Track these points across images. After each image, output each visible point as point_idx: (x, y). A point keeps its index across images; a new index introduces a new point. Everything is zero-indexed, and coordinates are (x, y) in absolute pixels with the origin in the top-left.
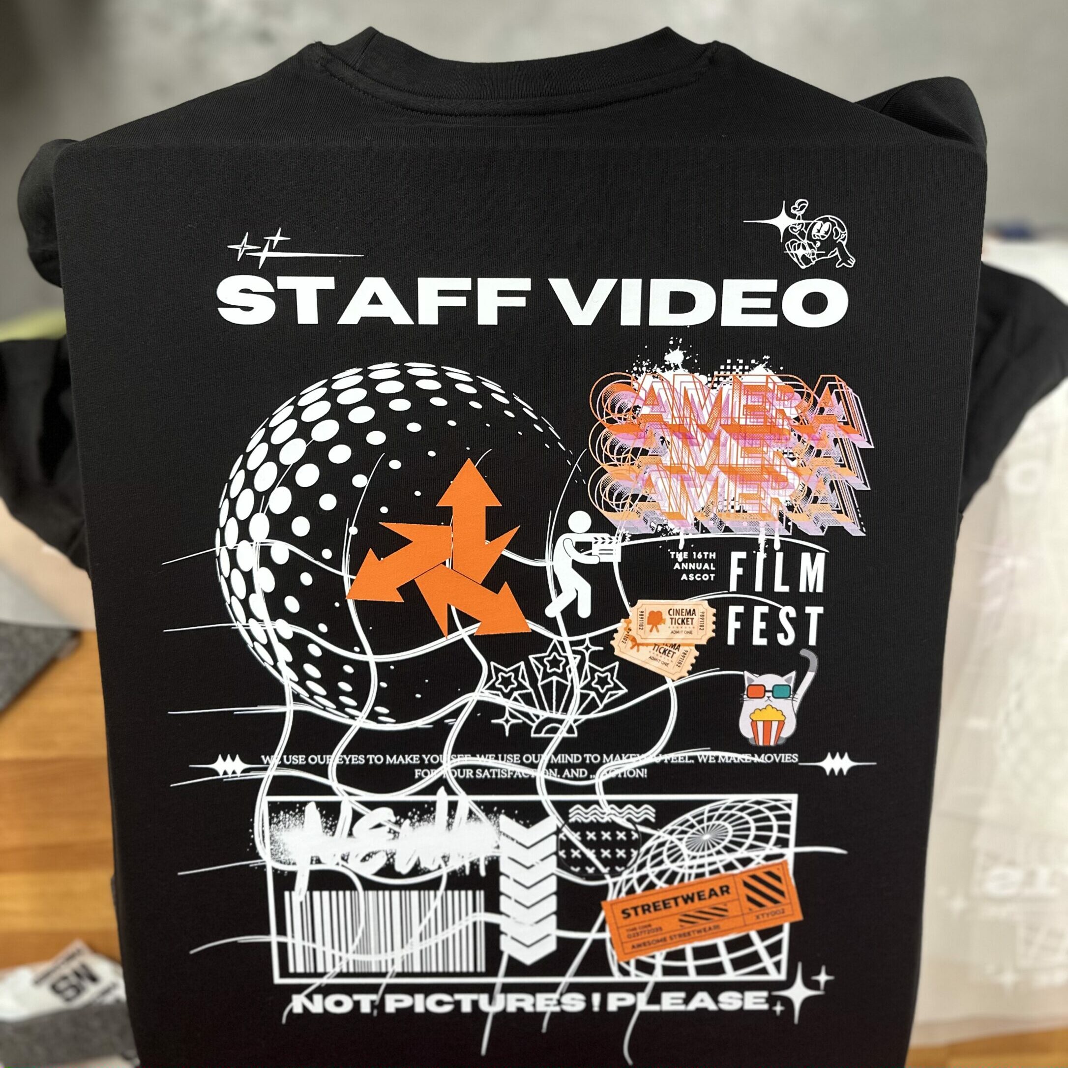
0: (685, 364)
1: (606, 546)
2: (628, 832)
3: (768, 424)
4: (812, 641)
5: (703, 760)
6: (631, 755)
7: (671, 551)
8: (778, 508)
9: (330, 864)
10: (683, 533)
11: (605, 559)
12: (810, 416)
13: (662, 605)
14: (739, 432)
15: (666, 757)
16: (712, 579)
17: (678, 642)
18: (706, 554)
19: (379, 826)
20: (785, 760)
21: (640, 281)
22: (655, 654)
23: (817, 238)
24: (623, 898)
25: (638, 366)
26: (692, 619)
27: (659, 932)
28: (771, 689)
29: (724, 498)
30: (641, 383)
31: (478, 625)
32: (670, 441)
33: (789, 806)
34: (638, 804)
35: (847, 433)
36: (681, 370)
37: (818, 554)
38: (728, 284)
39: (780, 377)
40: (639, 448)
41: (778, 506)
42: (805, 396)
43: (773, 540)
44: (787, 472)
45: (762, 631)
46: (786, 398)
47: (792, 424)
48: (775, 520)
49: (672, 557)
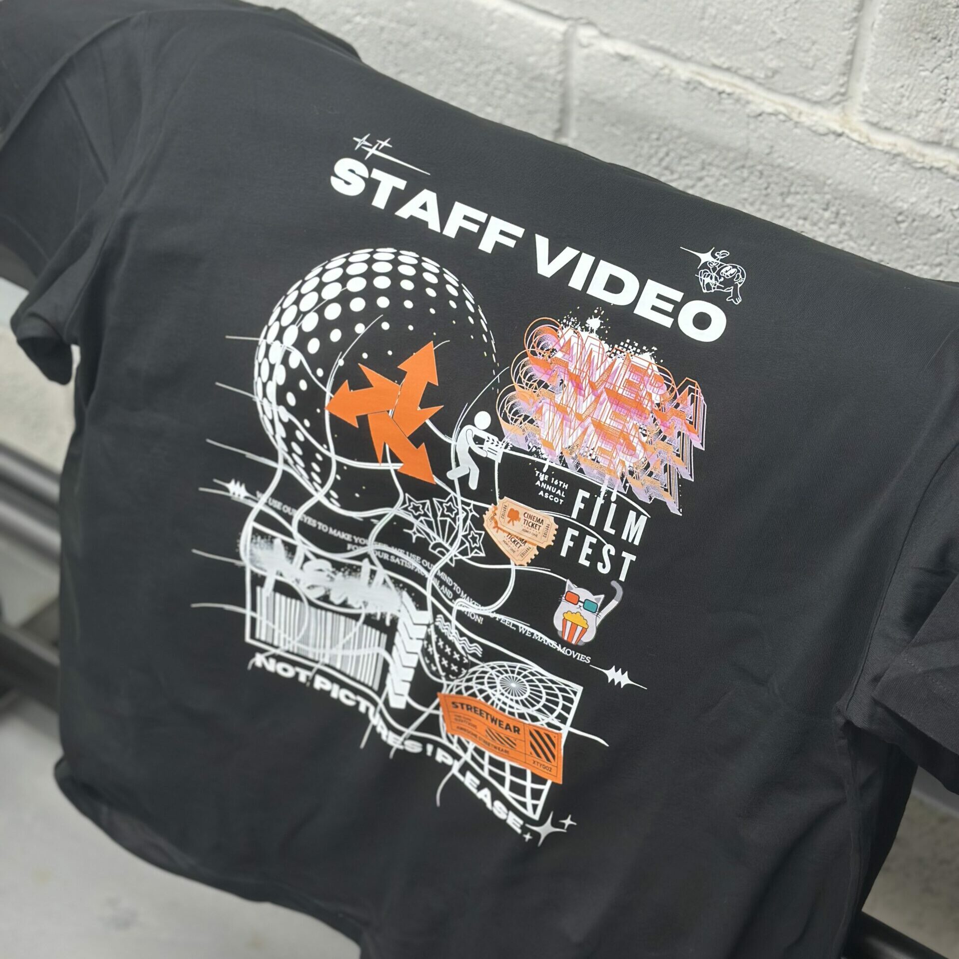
0: (599, 332)
1: (493, 447)
2: (461, 656)
3: (637, 400)
4: (622, 578)
5: (522, 631)
6: (476, 603)
7: (537, 470)
8: (622, 469)
9: (288, 580)
10: (550, 461)
11: (490, 456)
12: (669, 406)
13: (521, 508)
14: (616, 399)
15: (499, 616)
16: (561, 503)
17: (526, 539)
18: (561, 483)
19: (321, 570)
20: (580, 658)
21: (594, 258)
22: (508, 540)
23: (723, 275)
24: (453, 695)
25: (567, 319)
26: (540, 526)
27: (474, 728)
28: (583, 601)
29: (587, 445)
30: (564, 333)
31: (401, 465)
32: (566, 385)
33: (575, 693)
34: (472, 641)
35: (689, 431)
36: (594, 335)
37: (642, 516)
38: (650, 282)
39: (658, 367)
40: (544, 382)
41: (623, 467)
42: (670, 389)
43: (612, 492)
44: (637, 444)
45: (588, 554)
46: (657, 386)
47: (654, 407)
48: (617, 478)
49: (537, 475)
